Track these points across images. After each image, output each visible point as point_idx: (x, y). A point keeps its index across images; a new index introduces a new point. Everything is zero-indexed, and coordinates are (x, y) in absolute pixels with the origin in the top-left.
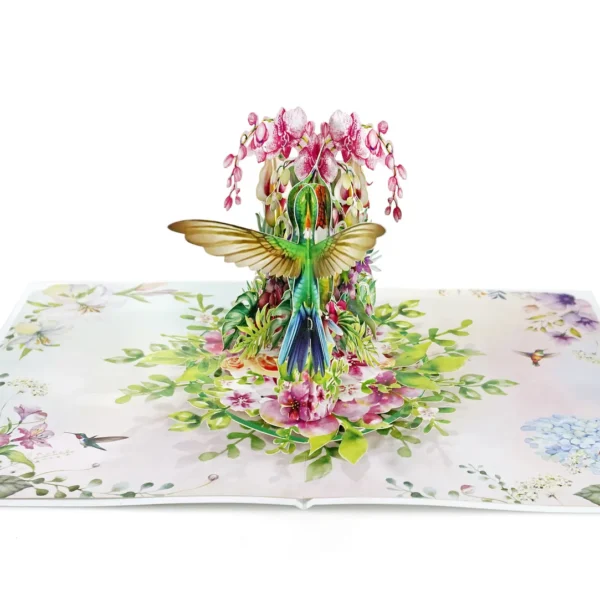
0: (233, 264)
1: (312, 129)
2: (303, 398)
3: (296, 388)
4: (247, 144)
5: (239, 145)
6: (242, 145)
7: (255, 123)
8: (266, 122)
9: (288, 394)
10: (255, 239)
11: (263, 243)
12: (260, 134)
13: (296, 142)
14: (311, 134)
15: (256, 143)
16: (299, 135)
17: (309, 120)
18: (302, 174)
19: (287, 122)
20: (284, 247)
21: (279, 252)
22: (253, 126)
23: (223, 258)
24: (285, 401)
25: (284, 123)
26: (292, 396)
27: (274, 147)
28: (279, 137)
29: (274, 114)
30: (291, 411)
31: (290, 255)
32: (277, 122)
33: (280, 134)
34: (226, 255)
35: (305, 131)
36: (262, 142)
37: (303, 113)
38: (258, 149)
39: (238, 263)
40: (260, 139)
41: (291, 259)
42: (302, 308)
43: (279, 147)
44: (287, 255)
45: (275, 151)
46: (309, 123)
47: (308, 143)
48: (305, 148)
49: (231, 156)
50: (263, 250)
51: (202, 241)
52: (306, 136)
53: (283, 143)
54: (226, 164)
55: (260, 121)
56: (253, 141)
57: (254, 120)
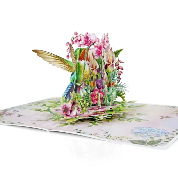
0: (51, 65)
1: (99, 41)
2: (69, 108)
3: (67, 104)
4: (74, 40)
5: (71, 40)
6: (72, 40)
7: (77, 35)
8: (81, 35)
9: (64, 106)
10: (60, 59)
11: (62, 61)
12: (79, 39)
14: (98, 42)
15: (77, 41)
17: (97, 38)
18: (95, 54)
19: (89, 37)
20: (69, 63)
21: (67, 64)
22: (76, 36)
23: (48, 62)
24: (63, 108)
25: (88, 37)
26: (65, 107)
27: (84, 43)
28: (86, 41)
29: (84, 34)
30: (64, 111)
31: (71, 66)
32: (85, 36)
33: (86, 40)
34: (49, 62)
36: (80, 41)
37: (95, 35)
38: (78, 43)
39: (53, 65)
40: (79, 40)
41: (71, 67)
42: (73, 82)
43: (86, 43)
44: (70, 66)
46: (97, 39)
47: (97, 45)
48: (96, 46)
49: (68, 43)
50: (62, 63)
51: (42, 56)
52: (97, 42)
53: (88, 43)
54: (67, 45)
55: (79, 34)
56: (76, 40)
57: (76, 34)
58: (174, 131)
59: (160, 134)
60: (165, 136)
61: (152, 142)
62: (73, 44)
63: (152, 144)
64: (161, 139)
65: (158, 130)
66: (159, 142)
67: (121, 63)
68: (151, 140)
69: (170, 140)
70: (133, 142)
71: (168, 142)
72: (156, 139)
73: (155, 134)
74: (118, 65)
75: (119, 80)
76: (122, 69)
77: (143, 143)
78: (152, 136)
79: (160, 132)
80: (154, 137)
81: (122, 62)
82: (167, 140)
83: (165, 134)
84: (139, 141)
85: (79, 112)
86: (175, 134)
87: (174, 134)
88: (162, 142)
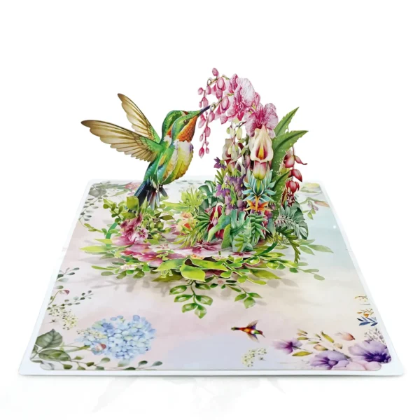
5: (207, 85)
8: (224, 78)
12: (225, 104)
13: (248, 109)
16: (250, 104)
22: (215, 77)
28: (237, 106)
35: (254, 102)
43: (236, 112)
45: (233, 116)
49: (202, 89)
54: (199, 93)
55: (220, 75)
56: (215, 86)
57: (216, 73)
62: (209, 93)
67: (298, 162)
74: (293, 166)
75: (291, 201)
76: (300, 179)
81: (300, 162)
85: (142, 239)
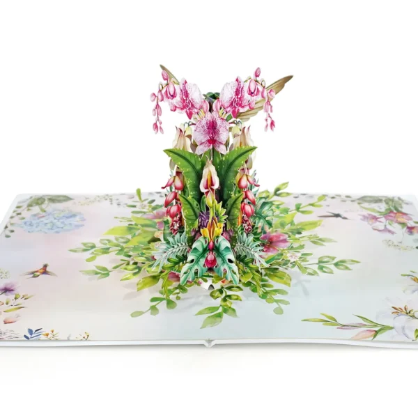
58: (12, 231)
59: (33, 222)
60: (23, 218)
61: (40, 202)
63: (39, 199)
64: (28, 210)
65: (39, 228)
66: (30, 205)
68: (43, 206)
69: (14, 212)
70: (67, 198)
71: (18, 207)
72: (36, 209)
73: (42, 219)
77: (53, 199)
78: (44, 214)
79: (35, 225)
80: (41, 213)
82: (19, 211)
83: (25, 223)
84: (59, 201)
86: (9, 225)
87: (12, 224)
88: (25, 205)
